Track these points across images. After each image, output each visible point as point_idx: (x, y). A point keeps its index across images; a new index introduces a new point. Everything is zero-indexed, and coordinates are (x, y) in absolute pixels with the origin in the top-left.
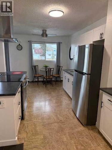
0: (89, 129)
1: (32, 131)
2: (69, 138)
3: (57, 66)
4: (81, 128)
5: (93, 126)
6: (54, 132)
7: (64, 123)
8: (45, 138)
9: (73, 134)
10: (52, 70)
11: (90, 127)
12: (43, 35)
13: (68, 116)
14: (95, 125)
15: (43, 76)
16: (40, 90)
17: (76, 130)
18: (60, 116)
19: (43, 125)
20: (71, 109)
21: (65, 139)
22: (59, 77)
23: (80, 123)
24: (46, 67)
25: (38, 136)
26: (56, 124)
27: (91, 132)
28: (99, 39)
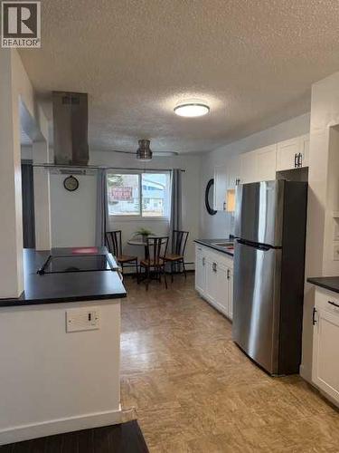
0: (286, 383)
1: (148, 395)
2: (243, 403)
3: (174, 231)
4: (266, 382)
5: (292, 376)
6: (203, 393)
7: (221, 372)
8: (184, 405)
9: (250, 394)
10: (163, 241)
11: (286, 378)
12: (140, 153)
13: (229, 358)
14: (298, 373)
15: (136, 259)
16: (133, 299)
17: (256, 386)
18: (208, 358)
19: (170, 380)
20: (231, 341)
21: (234, 406)
22: (180, 261)
23: (260, 371)
24: (145, 234)
25: (165, 404)
26: (202, 376)
27: (292, 388)
28: (293, 167)
